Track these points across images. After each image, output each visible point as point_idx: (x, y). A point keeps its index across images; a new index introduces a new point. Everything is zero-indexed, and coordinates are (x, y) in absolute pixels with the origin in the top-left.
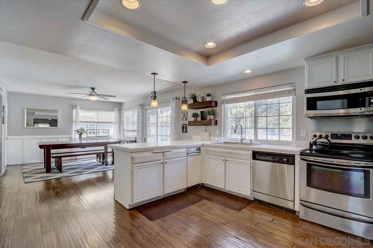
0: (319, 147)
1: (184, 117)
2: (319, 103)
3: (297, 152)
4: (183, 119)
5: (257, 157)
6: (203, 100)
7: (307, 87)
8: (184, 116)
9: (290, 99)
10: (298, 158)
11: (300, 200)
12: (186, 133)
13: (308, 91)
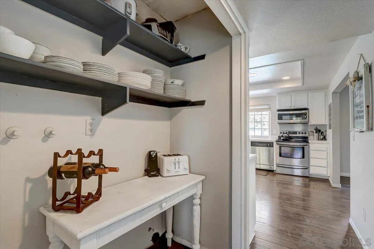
0: (284, 138)
2: (283, 117)
3: (274, 141)
5: (253, 144)
7: (278, 108)
9: (268, 113)
10: (275, 144)
11: (276, 164)
13: (279, 110)
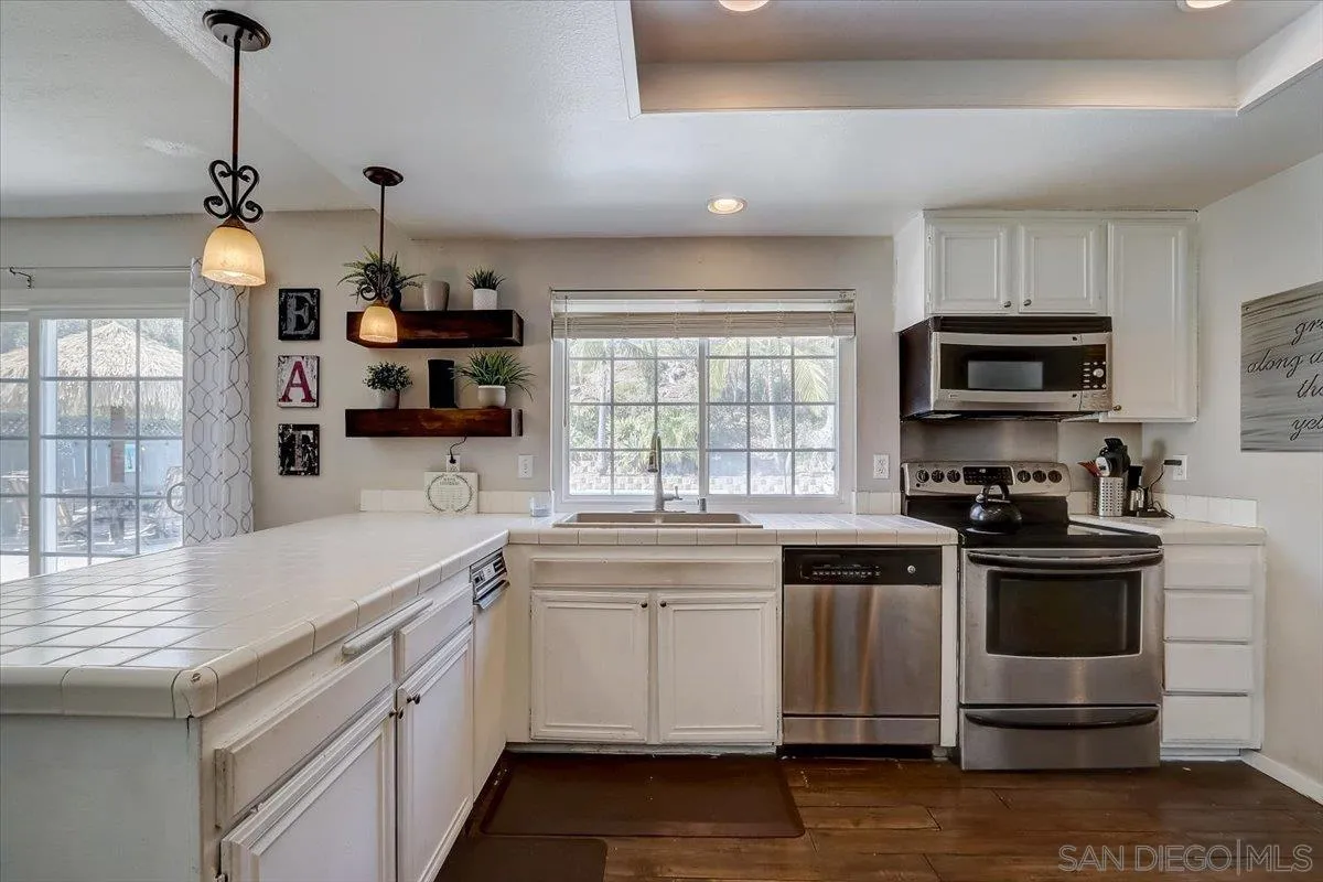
1: (291, 384)
2: (976, 368)
3: (950, 536)
4: (286, 398)
6: (446, 305)
8: (297, 380)
11: (966, 706)
12: (309, 481)
